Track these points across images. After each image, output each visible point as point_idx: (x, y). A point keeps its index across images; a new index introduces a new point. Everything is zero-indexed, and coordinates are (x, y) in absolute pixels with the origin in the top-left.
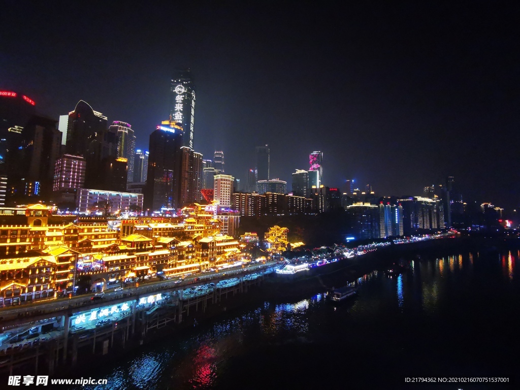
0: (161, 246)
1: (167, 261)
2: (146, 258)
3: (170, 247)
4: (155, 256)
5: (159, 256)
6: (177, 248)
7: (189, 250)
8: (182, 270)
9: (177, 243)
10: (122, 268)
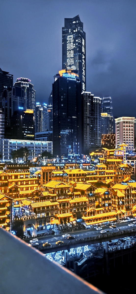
0: (79, 193)
1: (85, 209)
2: (68, 205)
3: (88, 194)
4: (75, 204)
5: (78, 203)
6: (94, 195)
7: (105, 197)
8: (100, 219)
9: (94, 190)
10: (48, 214)
